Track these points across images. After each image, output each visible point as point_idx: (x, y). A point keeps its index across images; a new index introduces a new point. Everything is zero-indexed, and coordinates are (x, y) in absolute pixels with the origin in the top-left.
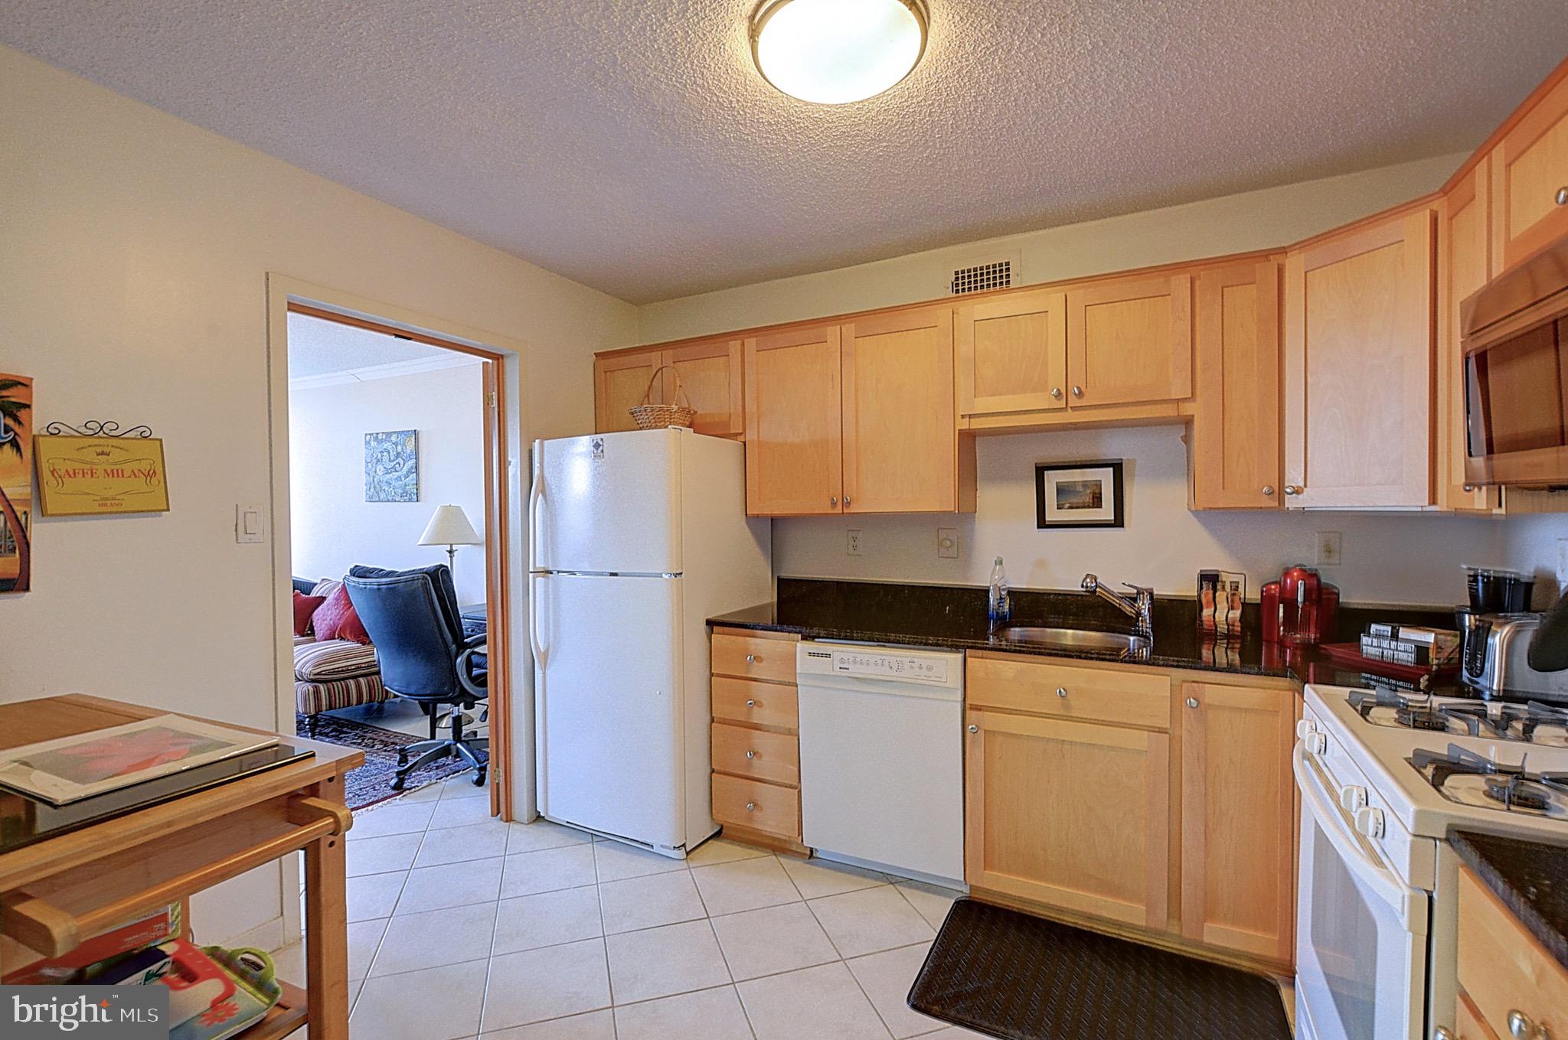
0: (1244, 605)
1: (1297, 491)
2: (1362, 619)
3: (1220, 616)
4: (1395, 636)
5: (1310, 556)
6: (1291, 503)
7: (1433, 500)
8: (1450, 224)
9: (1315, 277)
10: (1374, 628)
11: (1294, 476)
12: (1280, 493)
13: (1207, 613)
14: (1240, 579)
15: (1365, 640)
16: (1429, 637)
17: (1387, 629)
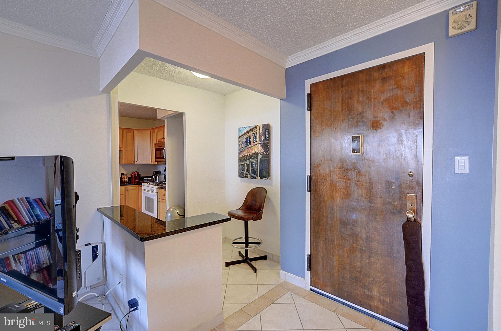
0: (128, 177)
1: (136, 162)
2: (143, 178)
3: (125, 180)
4: (147, 179)
5: (135, 170)
6: (135, 163)
7: (151, 163)
8: (152, 134)
9: (138, 134)
10: (145, 179)
11: (136, 160)
12: (134, 162)
13: (123, 179)
14: (128, 174)
15: (144, 180)
16: (151, 179)
17: (146, 178)
